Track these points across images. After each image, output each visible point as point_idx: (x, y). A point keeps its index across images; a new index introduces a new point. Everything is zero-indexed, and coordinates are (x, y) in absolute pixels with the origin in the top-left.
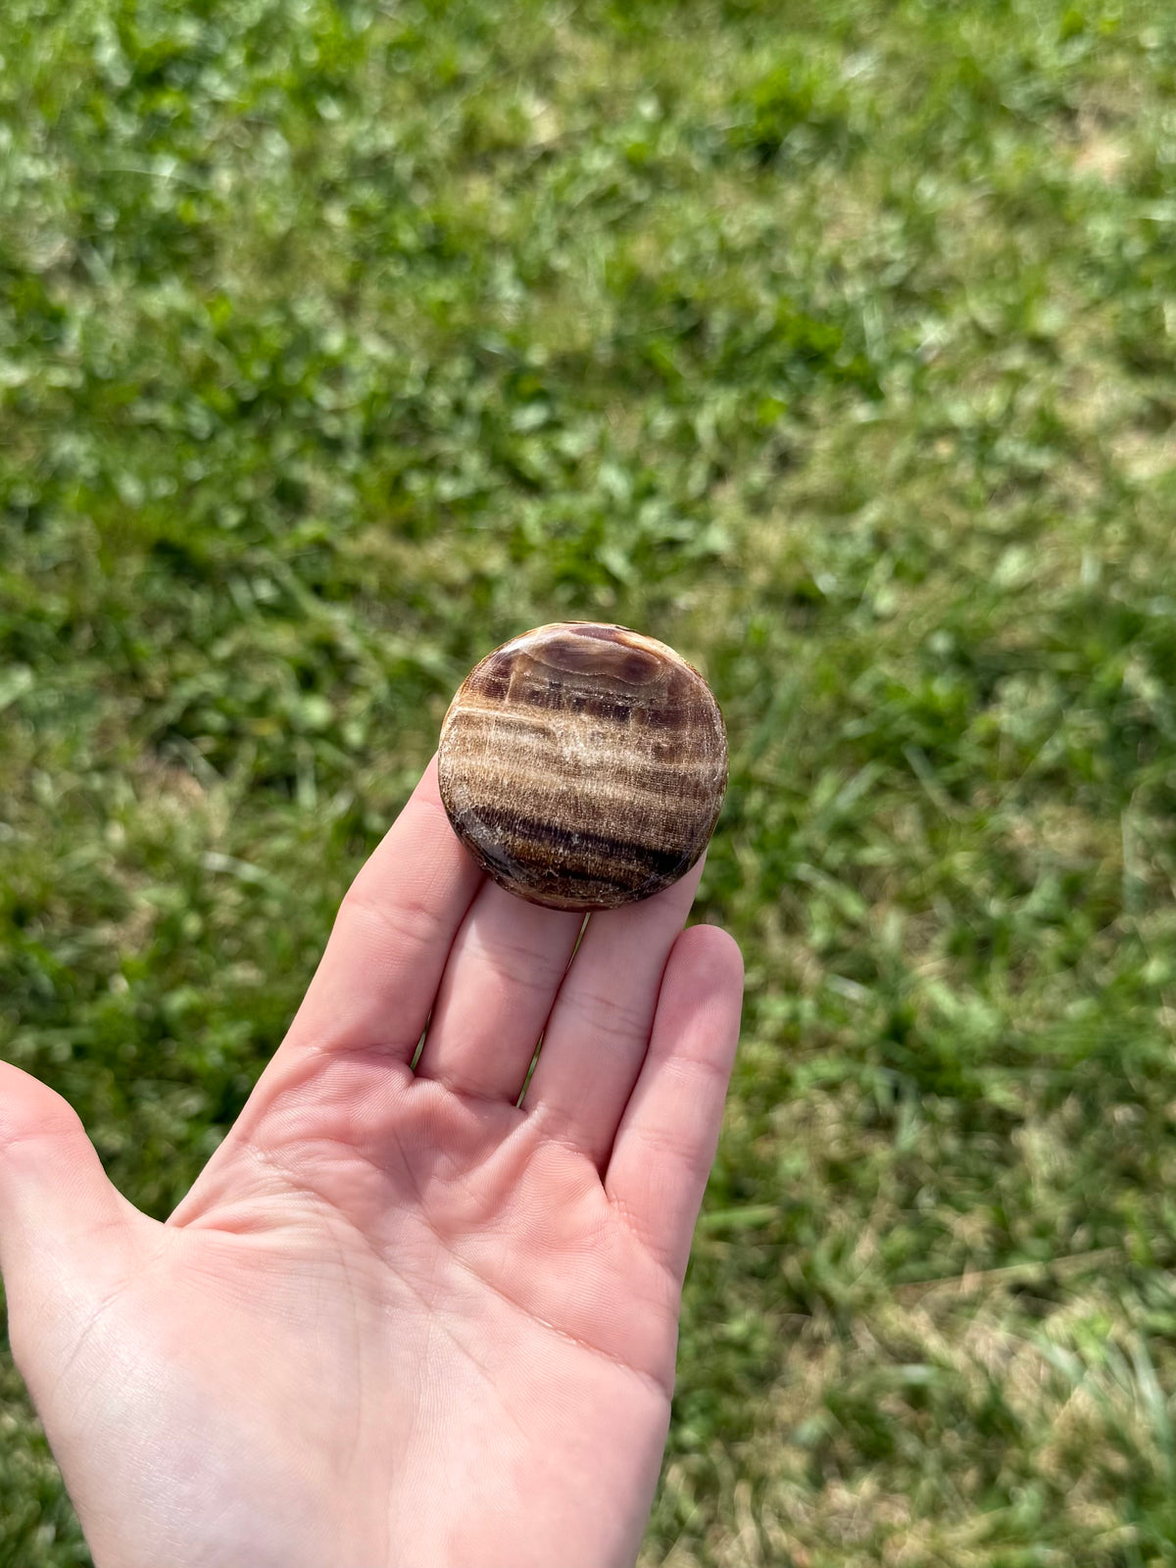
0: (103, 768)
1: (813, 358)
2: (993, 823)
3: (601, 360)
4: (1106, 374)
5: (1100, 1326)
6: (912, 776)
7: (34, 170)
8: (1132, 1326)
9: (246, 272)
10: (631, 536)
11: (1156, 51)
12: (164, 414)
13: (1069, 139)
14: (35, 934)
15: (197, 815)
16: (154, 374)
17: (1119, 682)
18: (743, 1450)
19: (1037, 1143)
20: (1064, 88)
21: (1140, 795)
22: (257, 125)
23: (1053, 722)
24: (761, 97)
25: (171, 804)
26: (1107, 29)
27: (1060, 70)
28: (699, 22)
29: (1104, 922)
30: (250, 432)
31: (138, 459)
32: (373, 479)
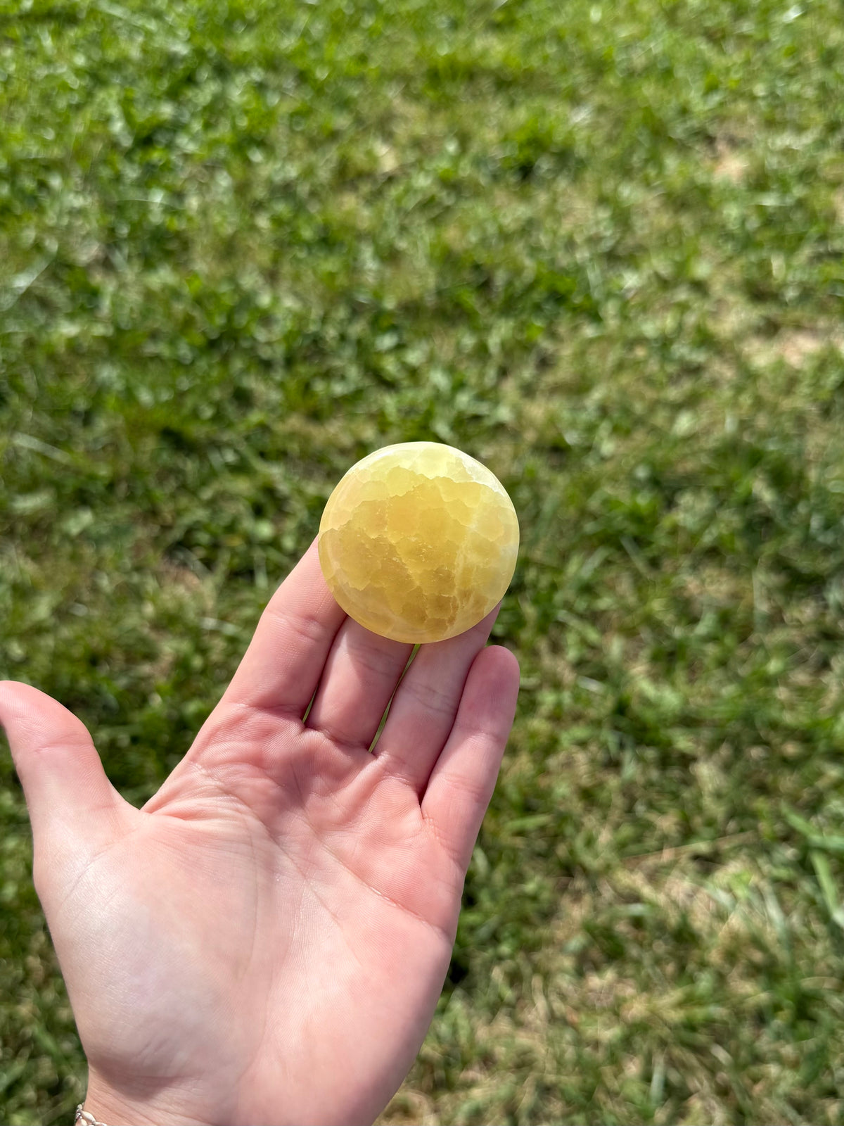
0: (138, 569)
1: (559, 298)
2: (675, 581)
3: (429, 305)
4: (736, 303)
5: (745, 878)
6: (625, 554)
7: (77, 202)
8: (763, 877)
9: (209, 259)
10: (452, 414)
11: (764, 98)
12: (163, 349)
13: (711, 156)
14: (104, 670)
15: (197, 596)
16: (156, 325)
17: (750, 493)
18: (537, 957)
19: (707, 773)
20: (707, 124)
21: (763, 560)
22: (212, 167)
23: (710, 518)
24: (522, 137)
25: (181, 590)
26: (733, 85)
27: (706, 112)
28: (481, 92)
29: (743, 639)
30: (216, 359)
31: (149, 378)
32: (293, 385)
